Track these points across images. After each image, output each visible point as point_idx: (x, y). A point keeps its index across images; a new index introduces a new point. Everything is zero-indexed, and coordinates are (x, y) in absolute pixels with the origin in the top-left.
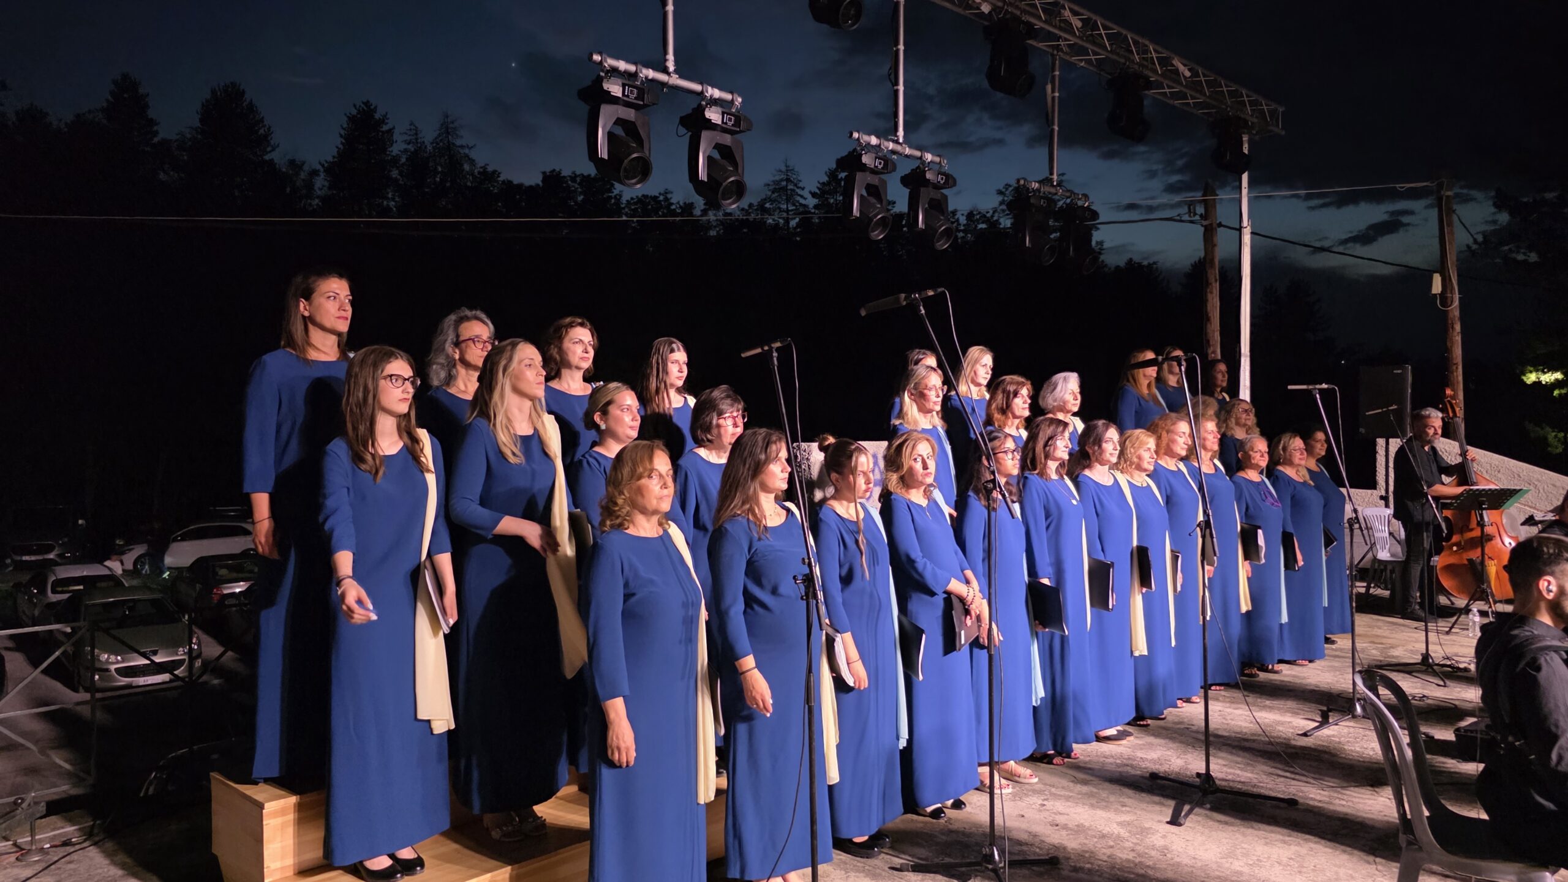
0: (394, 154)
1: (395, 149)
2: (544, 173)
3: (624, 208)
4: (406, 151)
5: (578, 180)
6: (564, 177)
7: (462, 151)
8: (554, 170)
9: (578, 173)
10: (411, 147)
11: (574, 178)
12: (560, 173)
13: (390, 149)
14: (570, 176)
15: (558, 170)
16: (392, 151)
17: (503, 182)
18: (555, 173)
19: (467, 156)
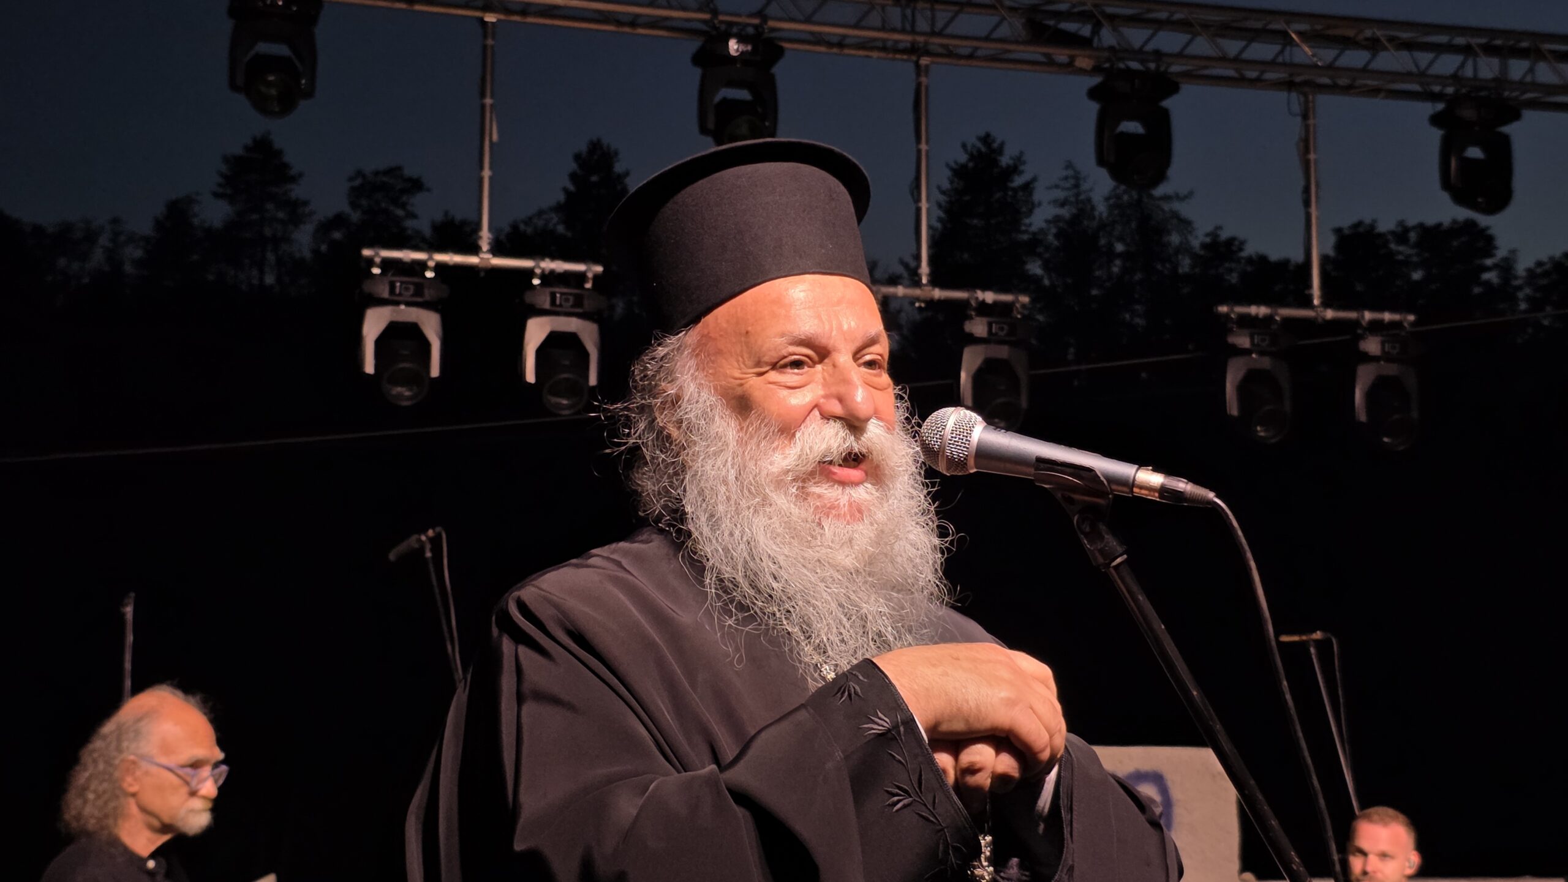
0: (1034, 229)
1: (1039, 219)
2: (1338, 231)
3: (1520, 288)
4: (1057, 219)
5: (1413, 236)
6: (1381, 235)
7: (1166, 207)
8: (1360, 224)
9: (1412, 222)
10: (1065, 212)
11: (1402, 234)
12: (1372, 227)
13: (1027, 221)
14: (1393, 233)
15: (1368, 221)
16: (1030, 225)
17: (1250, 260)
18: (1361, 230)
19: (1175, 215)
